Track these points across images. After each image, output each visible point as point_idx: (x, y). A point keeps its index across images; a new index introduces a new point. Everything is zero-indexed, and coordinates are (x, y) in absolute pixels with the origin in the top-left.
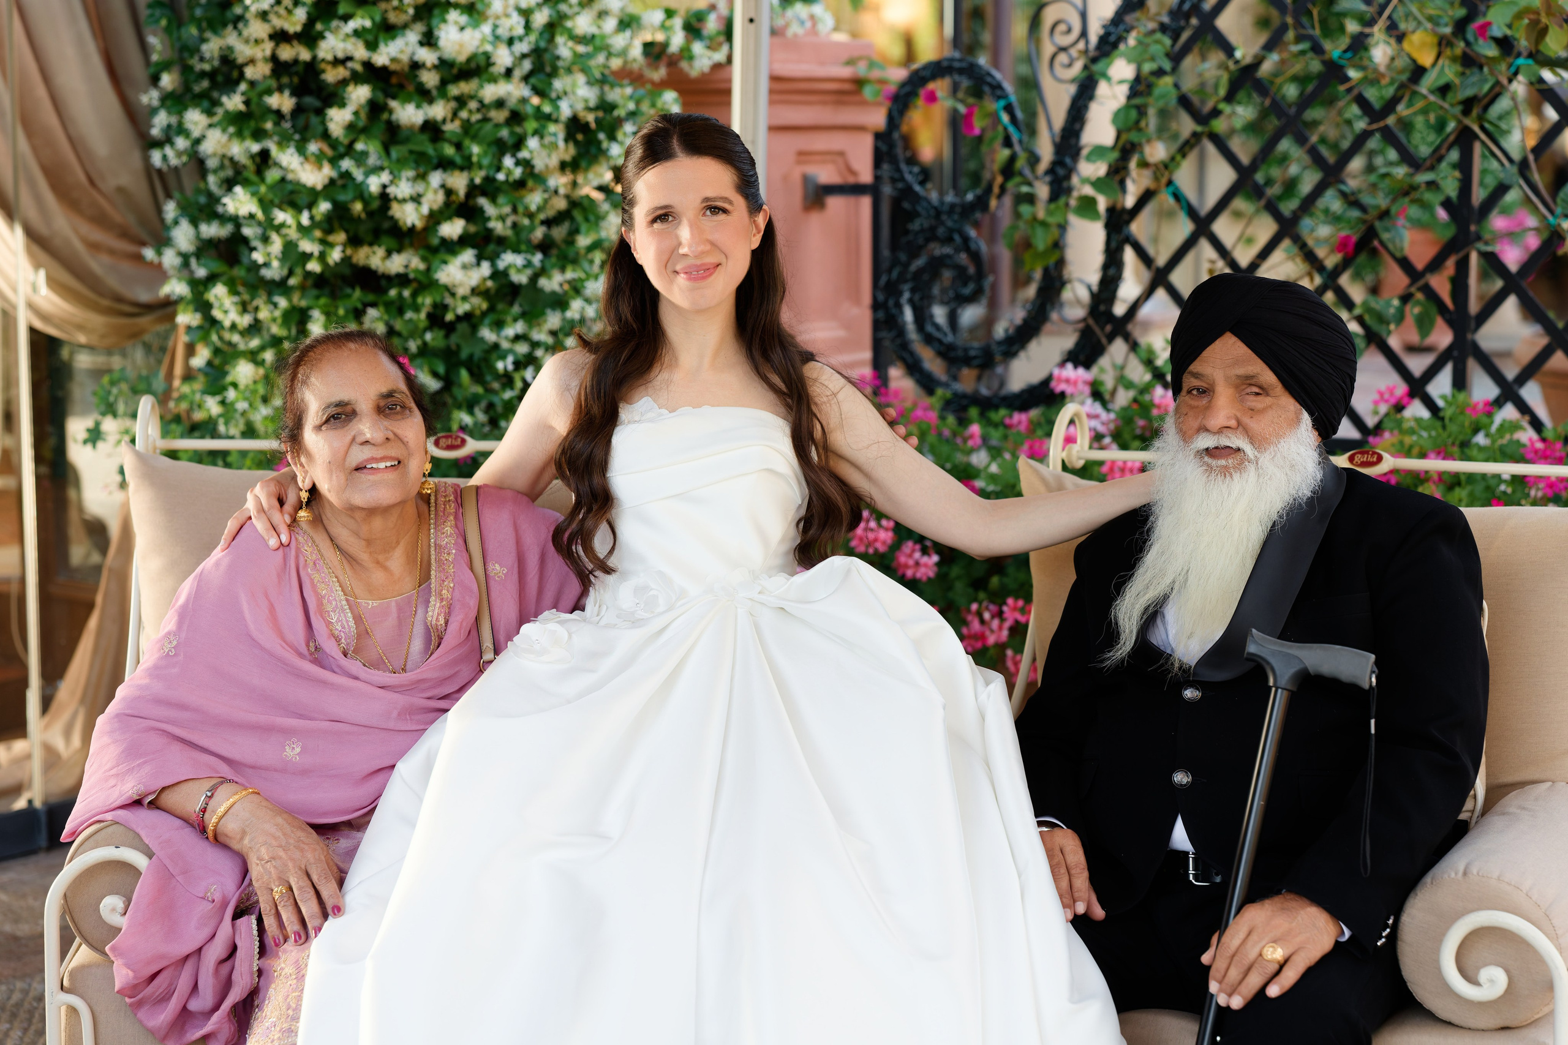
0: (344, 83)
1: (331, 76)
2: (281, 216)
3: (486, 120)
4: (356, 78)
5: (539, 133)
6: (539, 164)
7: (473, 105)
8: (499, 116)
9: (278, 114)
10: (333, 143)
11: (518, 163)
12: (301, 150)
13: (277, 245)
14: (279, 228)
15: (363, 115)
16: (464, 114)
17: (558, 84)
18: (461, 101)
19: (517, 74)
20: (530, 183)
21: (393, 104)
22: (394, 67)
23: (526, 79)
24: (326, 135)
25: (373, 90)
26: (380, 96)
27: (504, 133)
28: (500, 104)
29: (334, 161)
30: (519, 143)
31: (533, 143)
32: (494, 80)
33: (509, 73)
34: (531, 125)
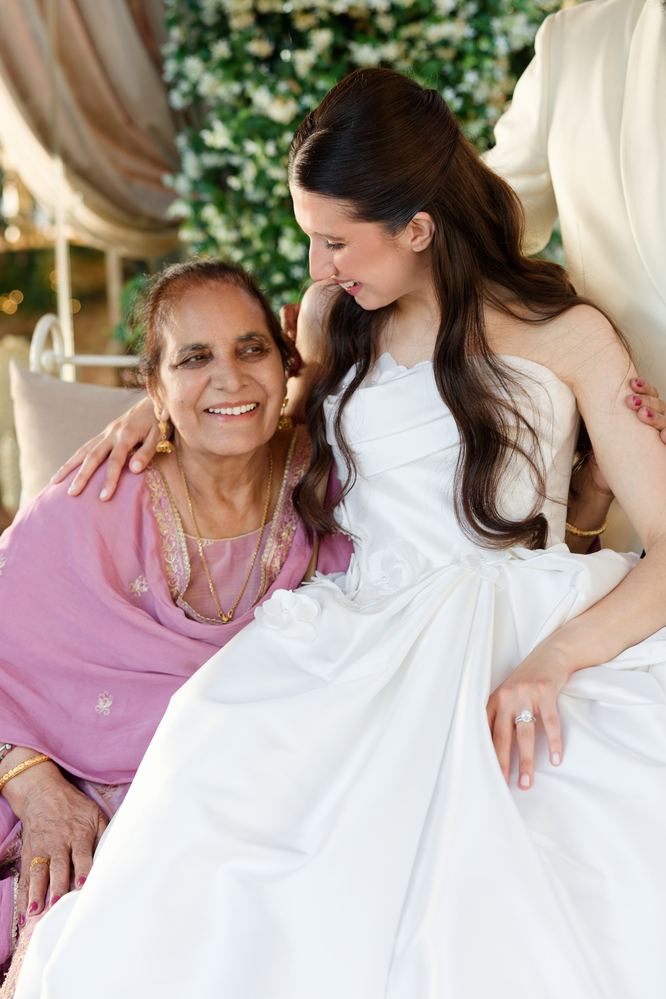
0: (309, 30)
1: (302, 23)
2: (252, 147)
3: (433, 58)
4: (321, 25)
5: (477, 68)
6: (480, 95)
7: (421, 45)
8: (446, 54)
9: (257, 60)
10: (301, 83)
11: (459, 95)
12: (272, 90)
13: (250, 172)
14: (253, 157)
15: (327, 55)
16: (414, 54)
17: (497, 24)
18: (411, 42)
19: (463, 15)
20: (472, 113)
21: (353, 46)
22: (355, 14)
23: (470, 20)
24: (293, 75)
25: (336, 35)
26: (341, 41)
27: (448, 68)
28: (445, 43)
29: (297, 98)
30: (458, 79)
31: (470, 77)
32: (438, 21)
33: (453, 14)
34: (470, 61)
